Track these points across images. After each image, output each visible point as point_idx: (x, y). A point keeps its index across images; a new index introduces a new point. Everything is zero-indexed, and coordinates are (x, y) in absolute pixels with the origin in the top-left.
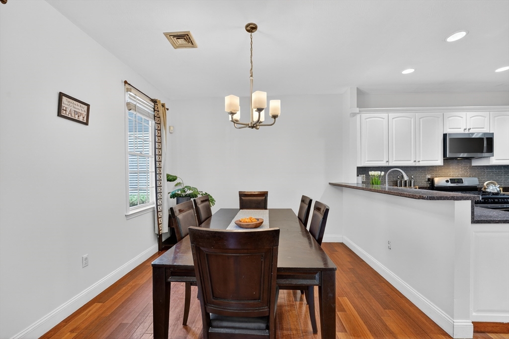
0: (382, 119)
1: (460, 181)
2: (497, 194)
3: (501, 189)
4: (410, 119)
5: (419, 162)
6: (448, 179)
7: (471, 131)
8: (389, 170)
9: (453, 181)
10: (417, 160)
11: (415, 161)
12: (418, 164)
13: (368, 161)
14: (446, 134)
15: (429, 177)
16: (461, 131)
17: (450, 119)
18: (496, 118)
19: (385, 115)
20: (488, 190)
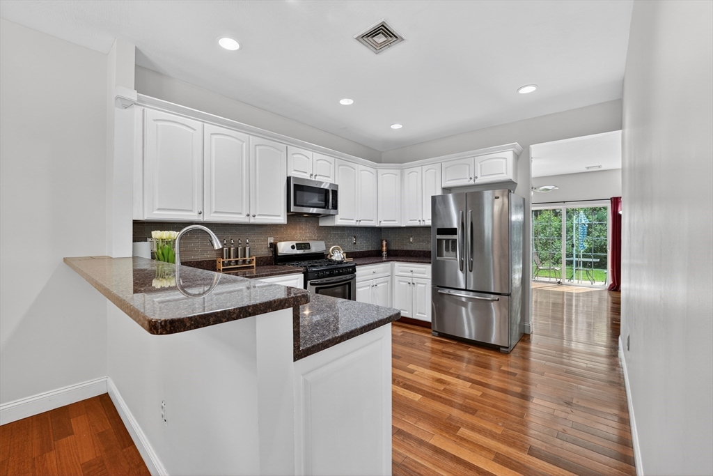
0: (191, 131)
1: (307, 246)
2: (341, 262)
3: (345, 255)
4: (241, 143)
5: (254, 216)
6: (294, 243)
7: (318, 179)
8: (182, 229)
9: (299, 246)
10: (251, 214)
11: (248, 215)
12: (252, 221)
13: (159, 209)
14: (290, 177)
15: (272, 241)
16: (307, 176)
17: (295, 156)
18: (341, 167)
19: (197, 124)
20: (333, 258)
